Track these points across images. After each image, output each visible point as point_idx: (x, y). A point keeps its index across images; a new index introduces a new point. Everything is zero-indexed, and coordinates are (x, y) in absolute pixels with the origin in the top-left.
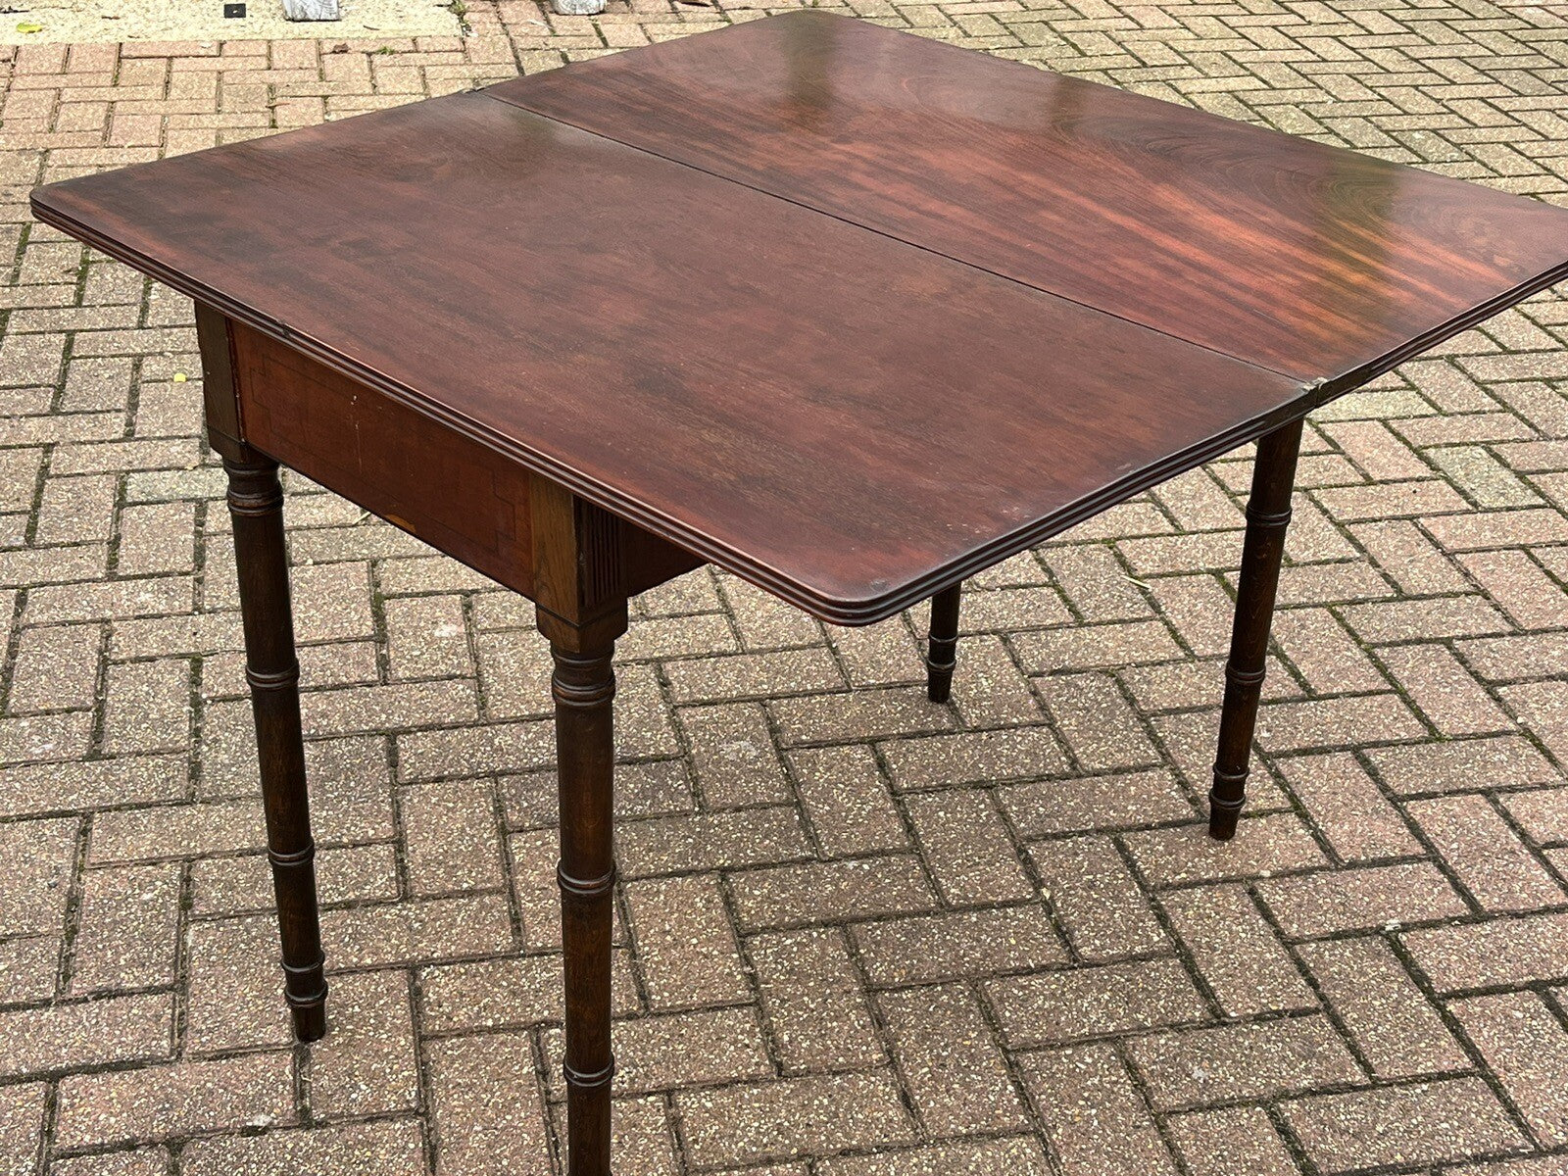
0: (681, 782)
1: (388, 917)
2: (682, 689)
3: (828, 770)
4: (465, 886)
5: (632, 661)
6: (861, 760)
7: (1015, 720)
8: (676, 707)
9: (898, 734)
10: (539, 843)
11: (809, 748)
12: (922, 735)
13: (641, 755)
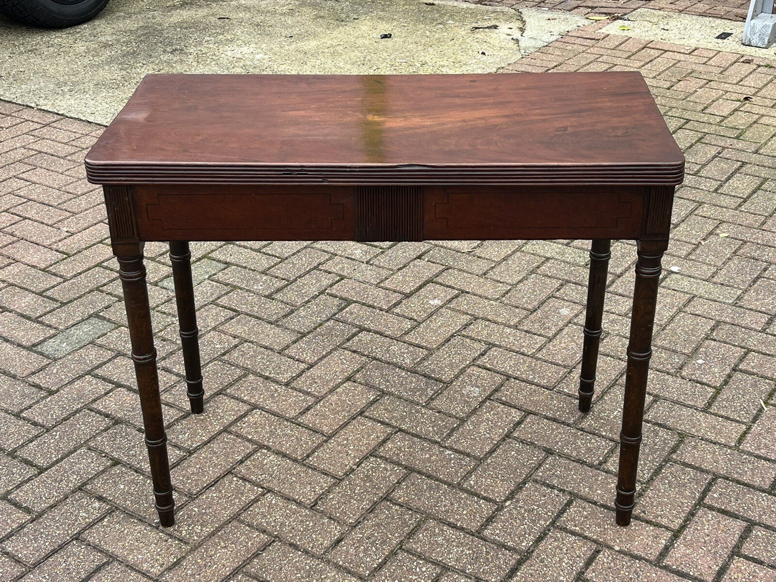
0: (433, 392)
1: (272, 388)
2: (485, 359)
3: (494, 414)
4: (310, 390)
5: (483, 341)
6: (513, 417)
7: (604, 434)
8: (474, 365)
9: (545, 415)
10: (353, 388)
11: (500, 403)
12: (555, 420)
13: (433, 375)
